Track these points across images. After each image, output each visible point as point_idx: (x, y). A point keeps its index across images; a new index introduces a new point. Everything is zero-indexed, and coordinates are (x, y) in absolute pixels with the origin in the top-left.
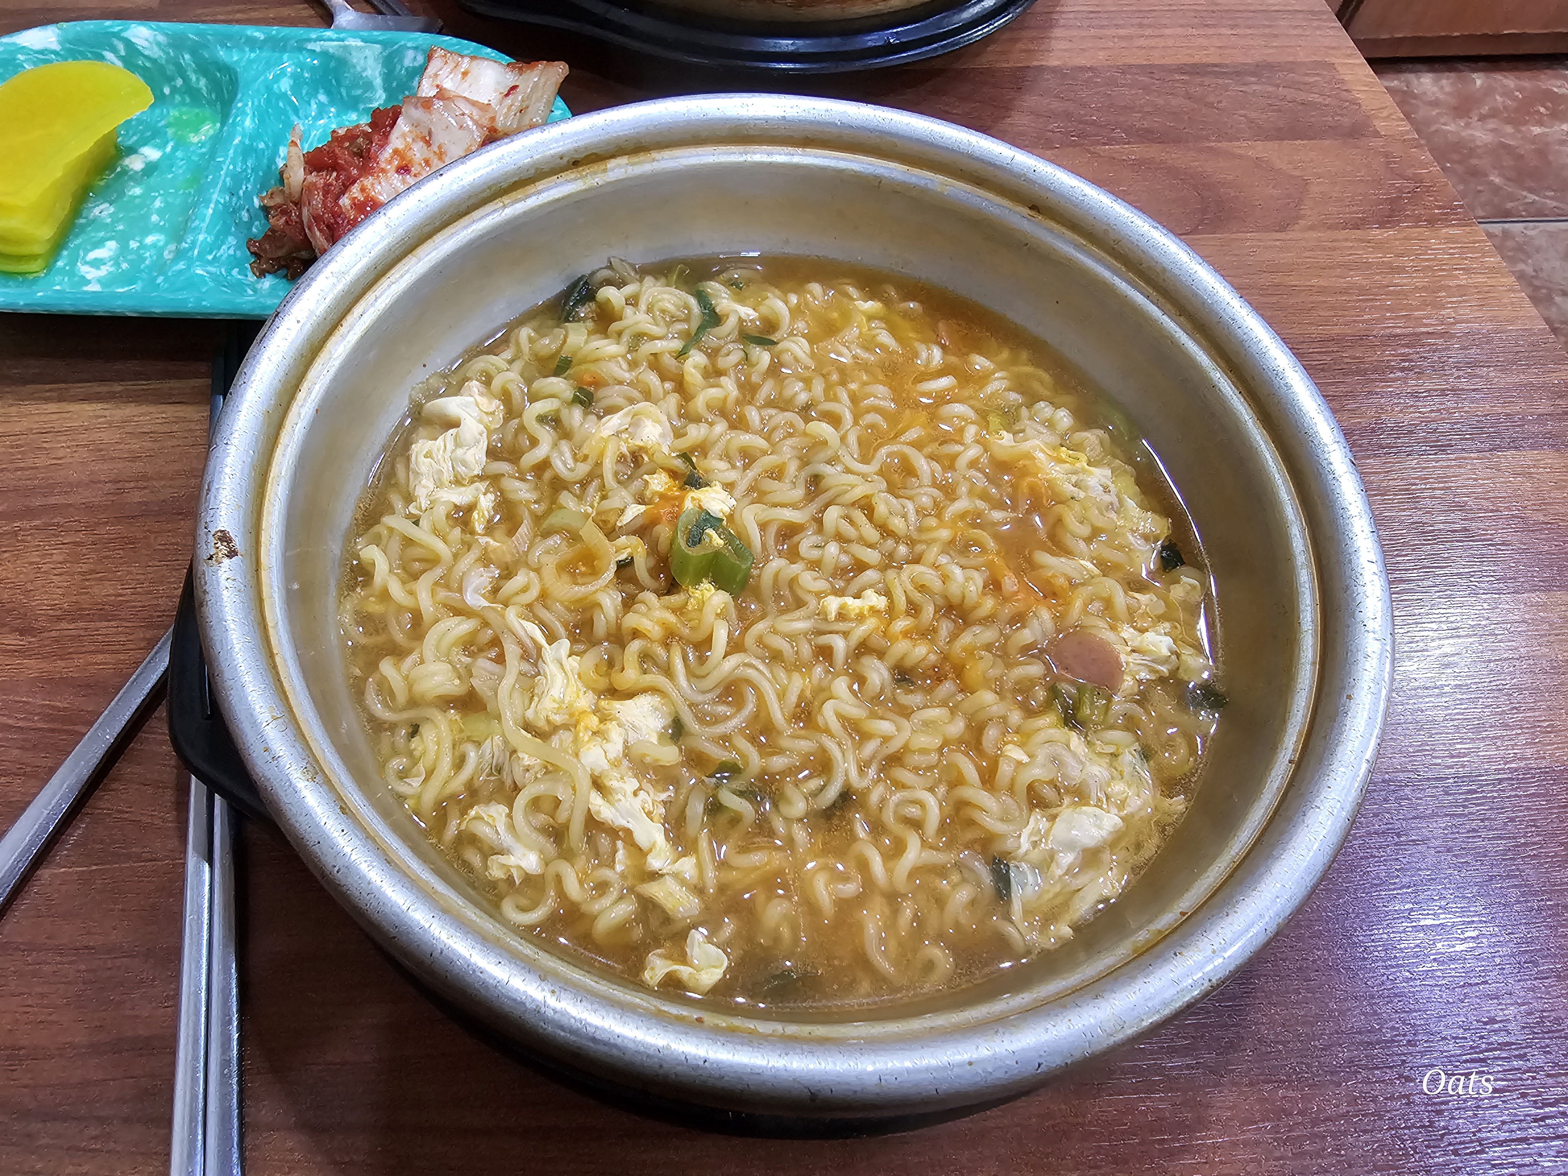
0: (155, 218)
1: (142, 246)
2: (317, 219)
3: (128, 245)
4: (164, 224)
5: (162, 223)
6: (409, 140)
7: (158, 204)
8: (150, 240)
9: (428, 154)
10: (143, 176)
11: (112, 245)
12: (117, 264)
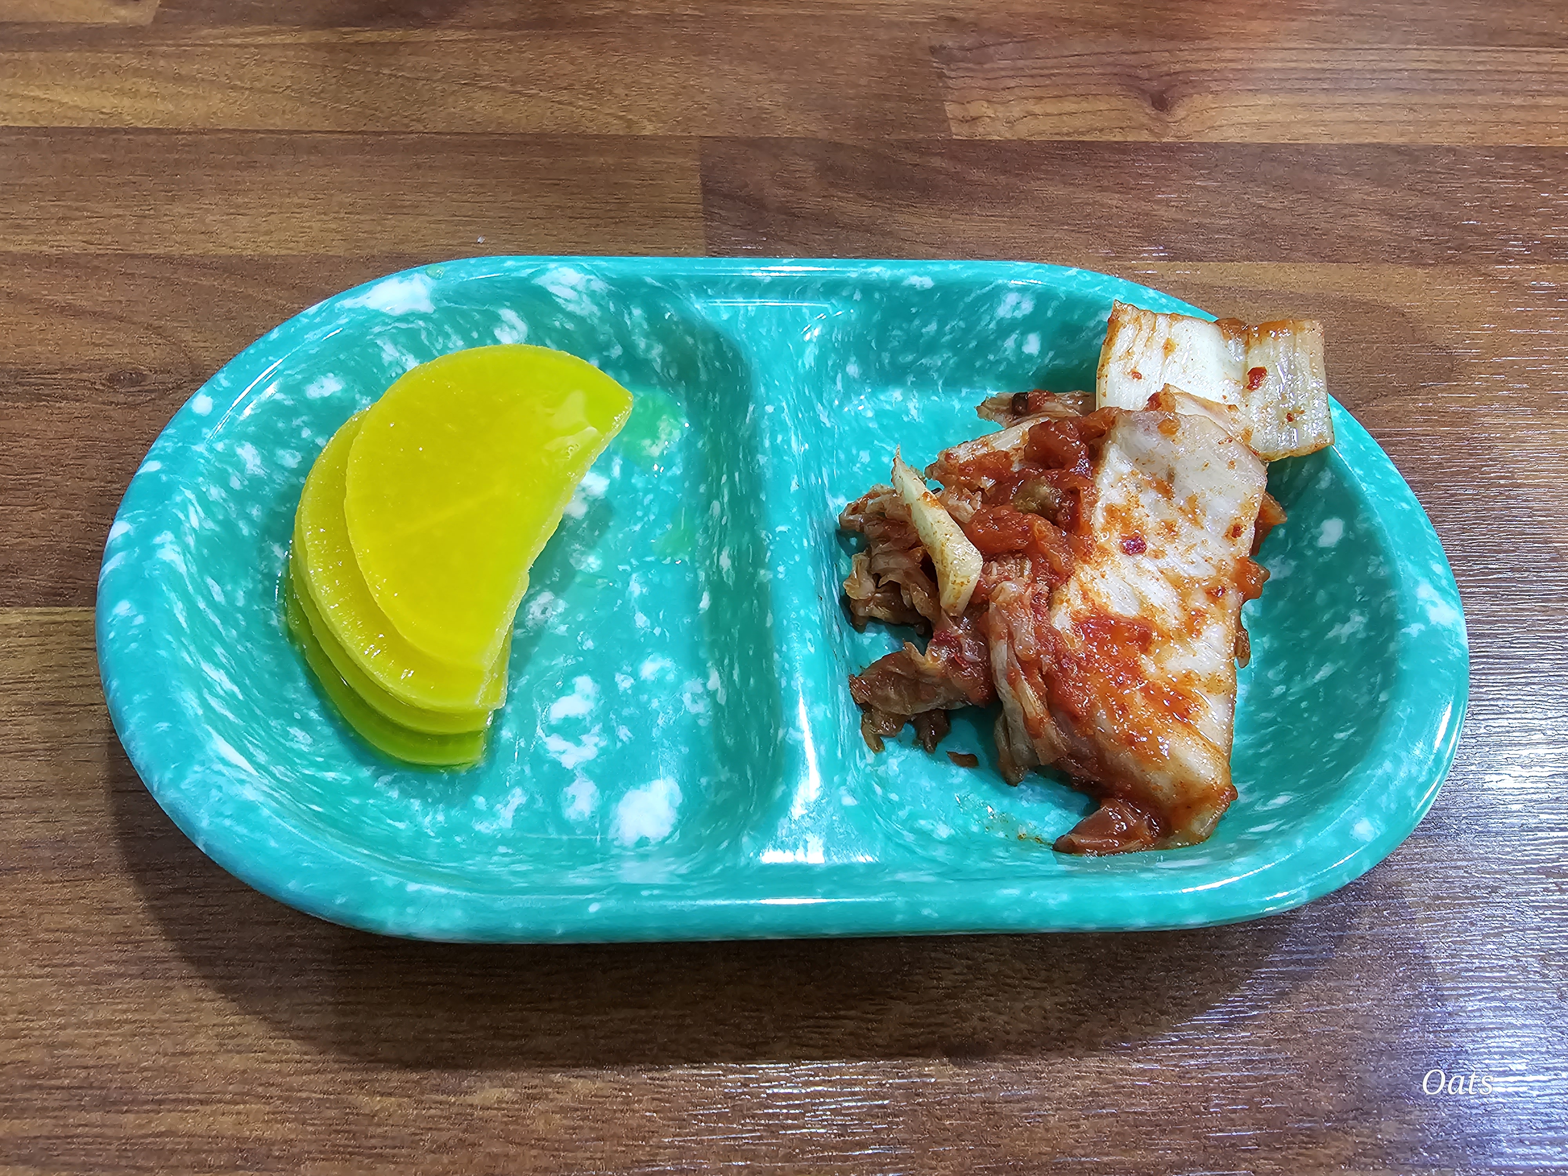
0: (641, 620)
1: (640, 686)
2: (1029, 665)
3: (615, 685)
4: (663, 633)
5: (657, 631)
6: (1132, 488)
7: (636, 589)
8: (649, 668)
9: (1170, 514)
10: (592, 528)
11: (584, 683)
12: (609, 730)
